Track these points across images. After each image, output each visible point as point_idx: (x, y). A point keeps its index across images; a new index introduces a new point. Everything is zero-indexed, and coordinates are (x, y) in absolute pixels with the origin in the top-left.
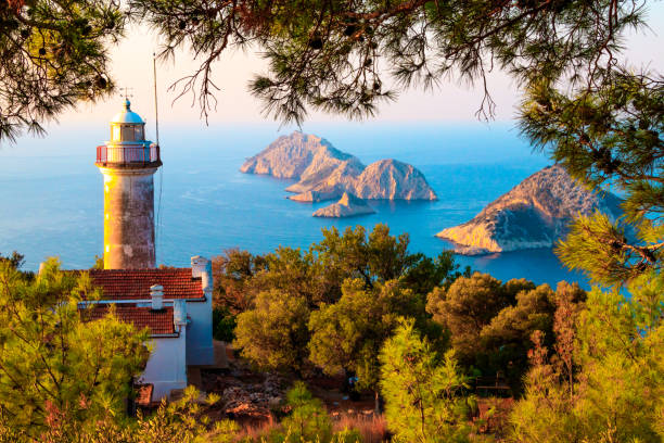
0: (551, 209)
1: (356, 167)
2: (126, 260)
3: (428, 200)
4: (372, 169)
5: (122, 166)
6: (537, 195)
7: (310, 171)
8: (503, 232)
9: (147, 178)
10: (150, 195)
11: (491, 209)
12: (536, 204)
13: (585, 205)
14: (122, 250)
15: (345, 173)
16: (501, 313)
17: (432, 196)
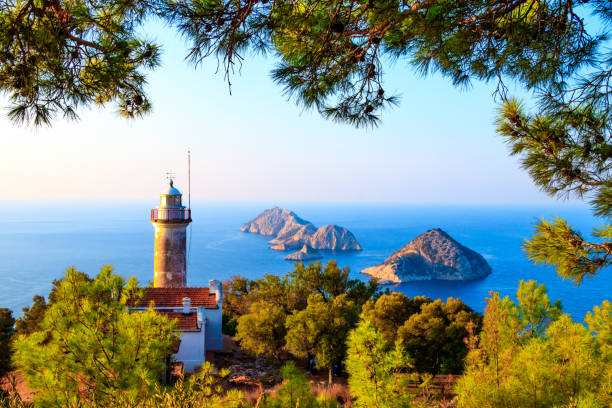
0: (431, 257)
1: (312, 229)
2: (167, 281)
3: (356, 250)
4: (322, 230)
5: (166, 222)
6: (423, 248)
7: (283, 231)
8: (401, 270)
9: (182, 230)
10: (184, 241)
11: (394, 256)
12: (422, 253)
13: (452, 255)
14: (165, 276)
15: (305, 233)
16: (411, 317)
17: (358, 248)
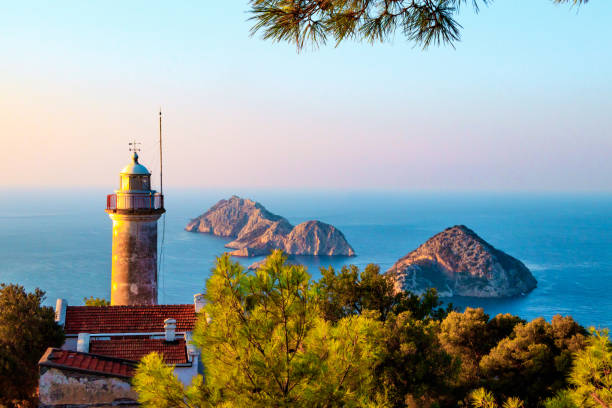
0: (451, 264)
1: (285, 227)
2: (131, 296)
3: (347, 256)
4: (299, 228)
6: (440, 252)
7: (246, 230)
9: (152, 224)
10: (154, 239)
11: (401, 264)
12: (439, 260)
13: (481, 262)
14: (128, 289)
15: (276, 232)
17: (350, 253)
